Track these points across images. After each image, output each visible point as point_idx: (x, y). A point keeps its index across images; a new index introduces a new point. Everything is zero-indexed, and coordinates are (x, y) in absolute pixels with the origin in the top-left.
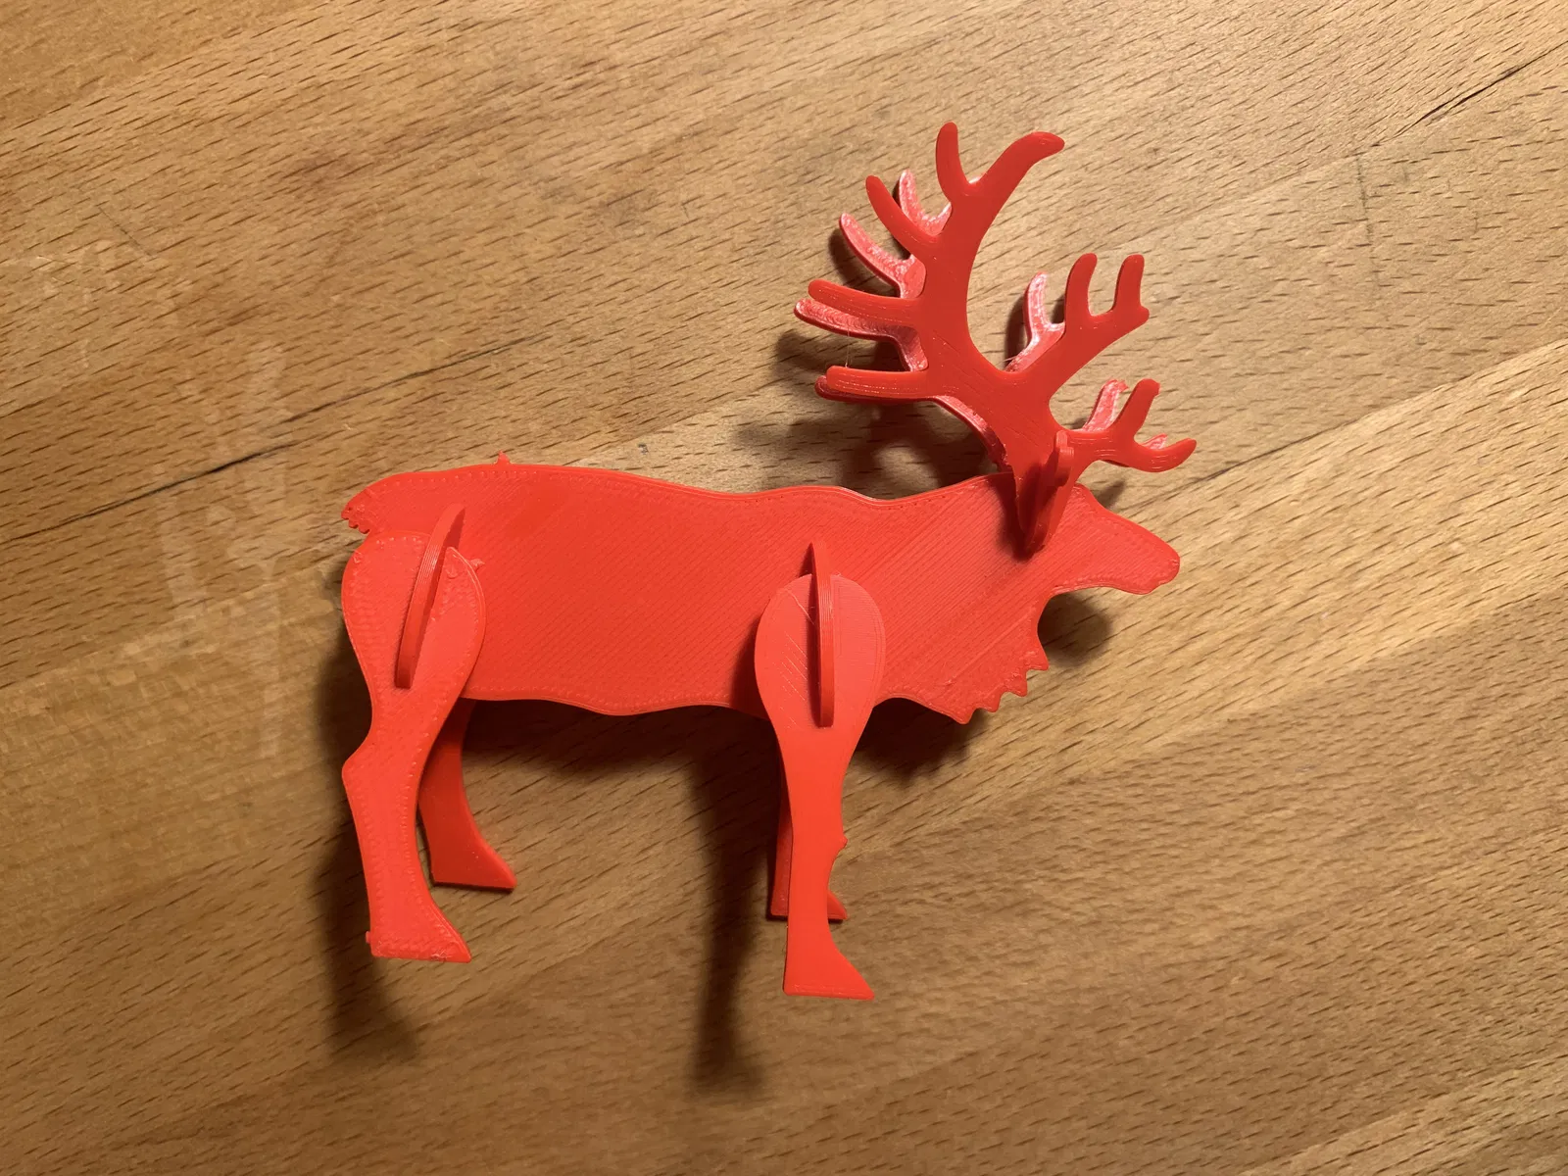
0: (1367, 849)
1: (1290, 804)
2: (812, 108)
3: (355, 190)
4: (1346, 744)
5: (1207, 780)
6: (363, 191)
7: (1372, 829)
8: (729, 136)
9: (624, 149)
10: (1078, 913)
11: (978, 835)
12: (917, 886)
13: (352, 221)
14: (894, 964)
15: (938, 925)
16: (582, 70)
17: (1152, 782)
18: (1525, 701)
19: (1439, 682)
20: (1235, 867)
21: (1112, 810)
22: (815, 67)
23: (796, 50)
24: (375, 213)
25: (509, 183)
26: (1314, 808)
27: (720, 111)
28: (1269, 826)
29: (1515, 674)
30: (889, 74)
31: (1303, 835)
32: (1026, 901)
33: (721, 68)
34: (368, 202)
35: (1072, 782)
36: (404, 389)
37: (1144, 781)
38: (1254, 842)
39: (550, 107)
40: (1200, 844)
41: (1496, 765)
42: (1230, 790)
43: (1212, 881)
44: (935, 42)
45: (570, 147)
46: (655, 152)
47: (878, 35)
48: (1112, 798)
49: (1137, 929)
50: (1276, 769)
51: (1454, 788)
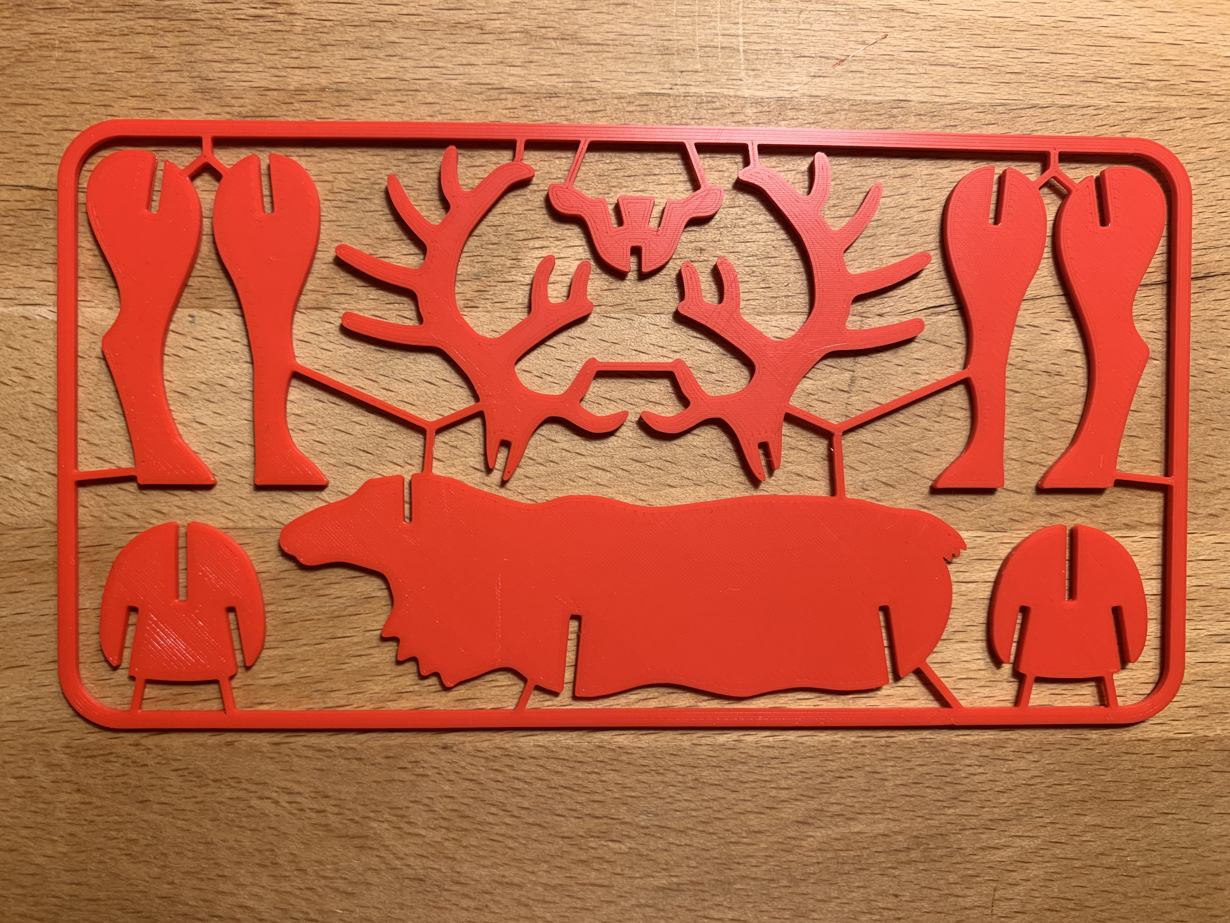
0: (679, 907)
1: (626, 840)
2: (437, 107)
3: (46, 23)
4: (693, 806)
5: (561, 791)
6: (51, 27)
7: (689, 890)
8: (362, 103)
9: (275, 79)
10: (408, 866)
11: (347, 762)
12: (278, 787)
13: (32, 46)
14: (231, 848)
15: (283, 829)
16: (268, 6)
17: (513, 774)
18: (856, 827)
19: (790, 782)
20: (558, 878)
21: (472, 785)
22: (454, 77)
23: (442, 57)
24: (54, 48)
25: (172, 68)
26: (645, 853)
27: (364, 81)
28: (600, 852)
29: (855, 800)
30: (510, 106)
31: (627, 871)
32: (367, 837)
33: (378, 48)
34: (52, 37)
35: (445, 748)
36: (17, 195)
37: (506, 769)
38: (583, 862)
39: (229, 23)
40: (535, 845)
41: (814, 874)
42: (578, 807)
43: (535, 883)
44: (556, 95)
45: (232, 61)
46: (299, 91)
47: (512, 72)
48: (473, 774)
49: (454, 899)
50: (624, 804)
51: (773, 880)
